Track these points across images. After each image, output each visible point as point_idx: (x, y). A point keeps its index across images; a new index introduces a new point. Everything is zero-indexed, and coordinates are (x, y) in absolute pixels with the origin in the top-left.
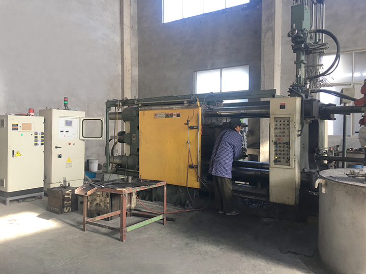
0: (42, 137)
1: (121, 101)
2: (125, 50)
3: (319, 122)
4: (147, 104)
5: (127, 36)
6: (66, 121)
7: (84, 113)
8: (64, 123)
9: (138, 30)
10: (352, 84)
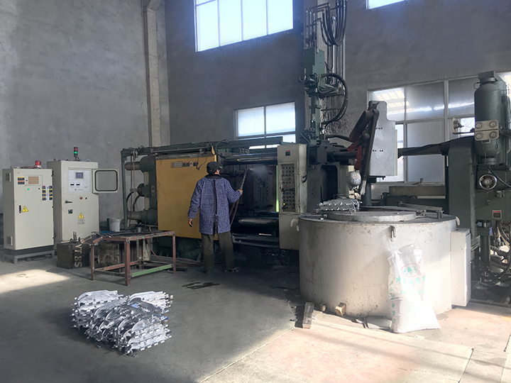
0: (50, 191)
1: (136, 149)
2: (151, 85)
3: (338, 168)
4: (164, 153)
5: (153, 68)
6: (77, 173)
7: (97, 164)
8: (74, 175)
9: (167, 59)
10: (405, 123)
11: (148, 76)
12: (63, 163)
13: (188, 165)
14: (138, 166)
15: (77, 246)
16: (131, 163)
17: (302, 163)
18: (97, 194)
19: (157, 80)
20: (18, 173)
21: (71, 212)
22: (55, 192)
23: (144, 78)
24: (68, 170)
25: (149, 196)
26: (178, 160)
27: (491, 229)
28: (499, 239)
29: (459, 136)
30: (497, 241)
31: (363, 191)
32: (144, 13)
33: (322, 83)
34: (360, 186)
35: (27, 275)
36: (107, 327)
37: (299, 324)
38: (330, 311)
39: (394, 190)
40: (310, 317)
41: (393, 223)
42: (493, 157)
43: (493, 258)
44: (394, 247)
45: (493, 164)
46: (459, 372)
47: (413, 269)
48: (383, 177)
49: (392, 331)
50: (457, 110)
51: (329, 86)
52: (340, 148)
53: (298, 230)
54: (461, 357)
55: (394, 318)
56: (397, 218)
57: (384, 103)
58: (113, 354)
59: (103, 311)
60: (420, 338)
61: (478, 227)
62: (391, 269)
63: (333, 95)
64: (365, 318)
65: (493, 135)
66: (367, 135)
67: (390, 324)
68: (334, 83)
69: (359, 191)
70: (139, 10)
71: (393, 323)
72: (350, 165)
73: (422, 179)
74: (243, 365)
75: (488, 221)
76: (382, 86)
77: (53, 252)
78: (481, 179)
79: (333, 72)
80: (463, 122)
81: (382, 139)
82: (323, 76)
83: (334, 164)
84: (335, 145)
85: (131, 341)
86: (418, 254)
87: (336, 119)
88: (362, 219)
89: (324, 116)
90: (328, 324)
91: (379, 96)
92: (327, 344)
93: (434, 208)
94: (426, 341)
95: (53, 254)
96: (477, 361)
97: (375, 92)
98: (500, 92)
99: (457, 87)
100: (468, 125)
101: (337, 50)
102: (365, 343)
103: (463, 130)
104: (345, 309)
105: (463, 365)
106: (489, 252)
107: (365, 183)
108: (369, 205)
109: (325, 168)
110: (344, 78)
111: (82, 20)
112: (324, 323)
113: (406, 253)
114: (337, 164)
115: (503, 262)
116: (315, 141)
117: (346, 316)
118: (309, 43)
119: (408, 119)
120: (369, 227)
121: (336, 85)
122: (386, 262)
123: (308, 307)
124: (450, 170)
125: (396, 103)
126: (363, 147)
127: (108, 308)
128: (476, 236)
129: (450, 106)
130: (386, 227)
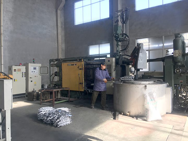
0: (25, 74)
1: (55, 59)
2: (58, 37)
3: (126, 66)
4: (65, 61)
5: (59, 31)
6: (34, 68)
7: (41, 64)
8: (33, 68)
9: (64, 28)
10: (149, 51)
11: (57, 34)
12: (29, 64)
13: (73, 65)
14: (55, 65)
15: (35, 93)
16: (53, 64)
17: (114, 64)
18: (41, 75)
19: (61, 35)
20: (14, 68)
21: (32, 81)
22: (26, 74)
23: (56, 34)
24: (31, 66)
25: (59, 76)
26: (70, 63)
27: (179, 87)
28: (182, 91)
29: (168, 55)
30: (181, 91)
31: (135, 74)
32: (57, 11)
33: (120, 37)
34: (134, 72)
35: (17, 103)
36: (51, 118)
37: (114, 118)
38: (125, 115)
39: (146, 74)
40: (118, 116)
41: (146, 84)
42: (180, 62)
43: (180, 97)
44: (146, 92)
45: (180, 65)
46: (169, 132)
47: (153, 100)
48: (142, 69)
49: (146, 121)
50: (167, 46)
51: (123, 38)
52: (127, 59)
53: (113, 87)
54: (169, 128)
55: (147, 116)
56: (147, 83)
57: (142, 44)
58: (53, 127)
59: (49, 113)
60: (156, 123)
61: (175, 86)
62: (145, 100)
63: (124, 41)
64: (137, 117)
65: (179, 55)
66: (137, 55)
67: (145, 118)
68: (124, 37)
69: (134, 74)
70: (55, 10)
71: (146, 118)
72: (130, 65)
73: (155, 70)
74: (97, 131)
75: (178, 85)
76: (141, 38)
77: (25, 95)
78: (176, 70)
79: (124, 33)
80: (169, 50)
81: (142, 56)
82: (121, 34)
83: (125, 65)
84: (125, 58)
85: (59, 123)
86: (155, 95)
87: (125, 49)
88: (135, 83)
89: (121, 48)
90: (124, 118)
91: (140, 41)
92: (124, 124)
93: (160, 80)
94: (158, 123)
95: (25, 96)
96: (175, 129)
97: (138, 40)
98: (182, 40)
99: (167, 38)
100: (171, 51)
101: (125, 25)
102: (137, 124)
103: (169, 53)
104: (130, 114)
105: (170, 131)
106: (179, 95)
107: (136, 71)
108: (137, 79)
109: (121, 66)
110: (128, 35)
111: (35, 14)
112: (123, 118)
113: (151, 95)
114: (126, 65)
115: (184, 99)
116: (118, 57)
117: (130, 116)
118: (116, 23)
119: (150, 49)
120: (138, 85)
121: (125, 37)
122: (144, 97)
123: (117, 113)
124: (165, 67)
125: (146, 44)
126: (135, 59)
127: (51, 112)
128: (174, 89)
129: (165, 45)
130: (144, 86)
